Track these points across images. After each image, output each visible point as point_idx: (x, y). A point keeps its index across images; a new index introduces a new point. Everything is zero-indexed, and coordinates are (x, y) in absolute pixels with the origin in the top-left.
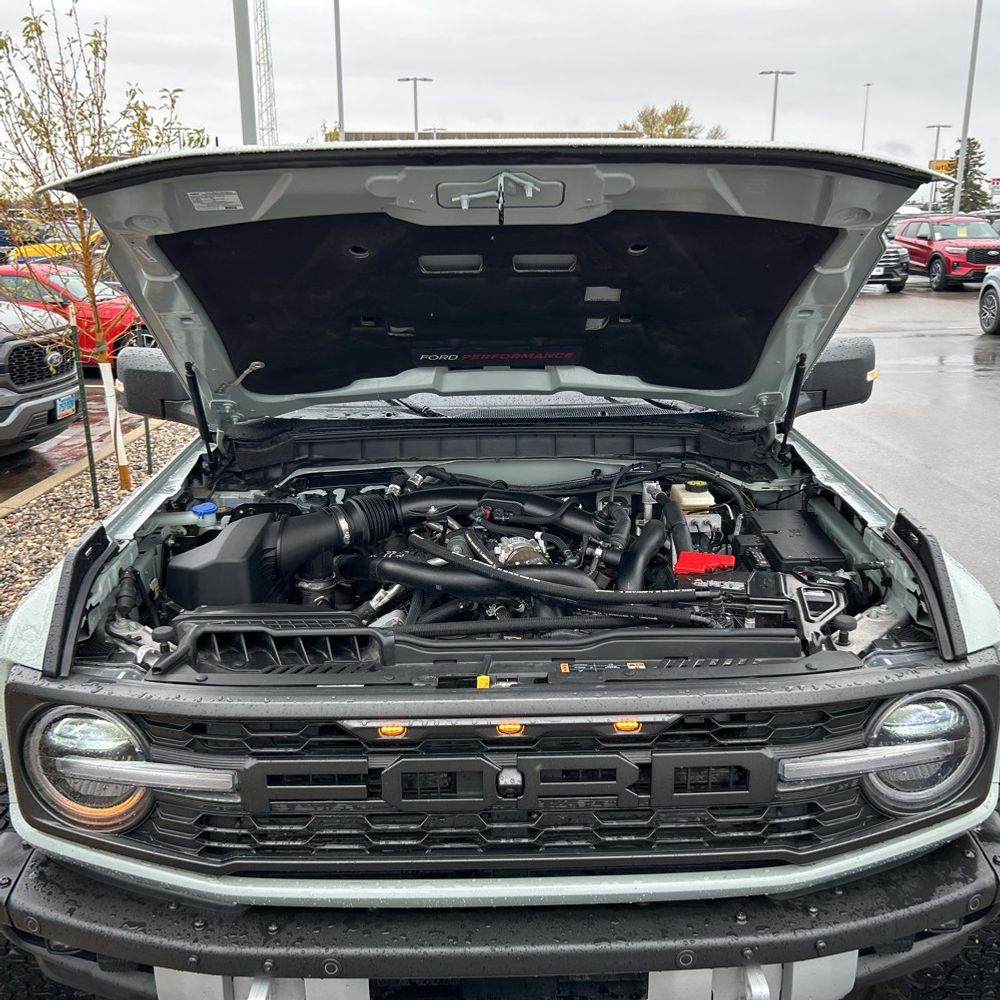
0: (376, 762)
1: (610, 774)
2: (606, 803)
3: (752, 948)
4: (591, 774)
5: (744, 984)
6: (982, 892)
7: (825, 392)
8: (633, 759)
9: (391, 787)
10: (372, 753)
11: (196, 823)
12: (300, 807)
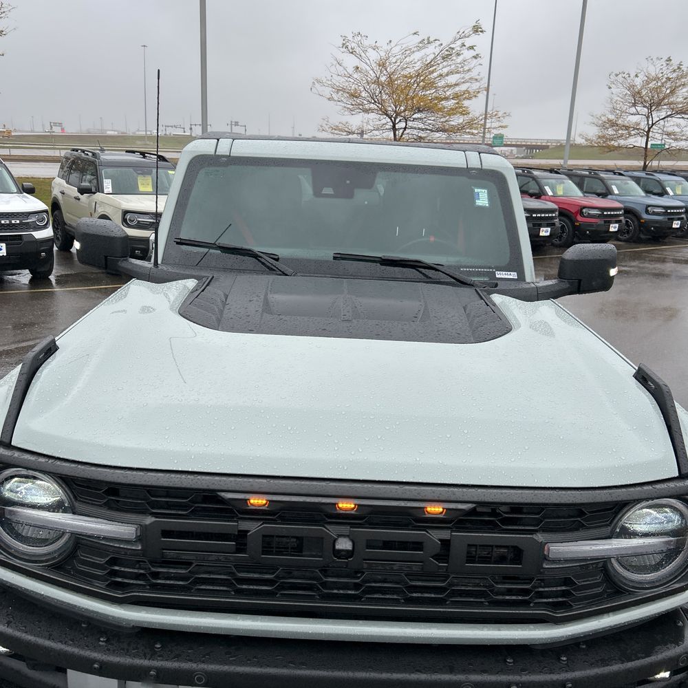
0: (244, 525)
1: (418, 546)
2: (414, 569)
3: (517, 685)
4: (403, 545)
7: (580, 281)
8: (437, 535)
9: (254, 545)
10: (241, 518)
11: (106, 563)
12: (186, 556)
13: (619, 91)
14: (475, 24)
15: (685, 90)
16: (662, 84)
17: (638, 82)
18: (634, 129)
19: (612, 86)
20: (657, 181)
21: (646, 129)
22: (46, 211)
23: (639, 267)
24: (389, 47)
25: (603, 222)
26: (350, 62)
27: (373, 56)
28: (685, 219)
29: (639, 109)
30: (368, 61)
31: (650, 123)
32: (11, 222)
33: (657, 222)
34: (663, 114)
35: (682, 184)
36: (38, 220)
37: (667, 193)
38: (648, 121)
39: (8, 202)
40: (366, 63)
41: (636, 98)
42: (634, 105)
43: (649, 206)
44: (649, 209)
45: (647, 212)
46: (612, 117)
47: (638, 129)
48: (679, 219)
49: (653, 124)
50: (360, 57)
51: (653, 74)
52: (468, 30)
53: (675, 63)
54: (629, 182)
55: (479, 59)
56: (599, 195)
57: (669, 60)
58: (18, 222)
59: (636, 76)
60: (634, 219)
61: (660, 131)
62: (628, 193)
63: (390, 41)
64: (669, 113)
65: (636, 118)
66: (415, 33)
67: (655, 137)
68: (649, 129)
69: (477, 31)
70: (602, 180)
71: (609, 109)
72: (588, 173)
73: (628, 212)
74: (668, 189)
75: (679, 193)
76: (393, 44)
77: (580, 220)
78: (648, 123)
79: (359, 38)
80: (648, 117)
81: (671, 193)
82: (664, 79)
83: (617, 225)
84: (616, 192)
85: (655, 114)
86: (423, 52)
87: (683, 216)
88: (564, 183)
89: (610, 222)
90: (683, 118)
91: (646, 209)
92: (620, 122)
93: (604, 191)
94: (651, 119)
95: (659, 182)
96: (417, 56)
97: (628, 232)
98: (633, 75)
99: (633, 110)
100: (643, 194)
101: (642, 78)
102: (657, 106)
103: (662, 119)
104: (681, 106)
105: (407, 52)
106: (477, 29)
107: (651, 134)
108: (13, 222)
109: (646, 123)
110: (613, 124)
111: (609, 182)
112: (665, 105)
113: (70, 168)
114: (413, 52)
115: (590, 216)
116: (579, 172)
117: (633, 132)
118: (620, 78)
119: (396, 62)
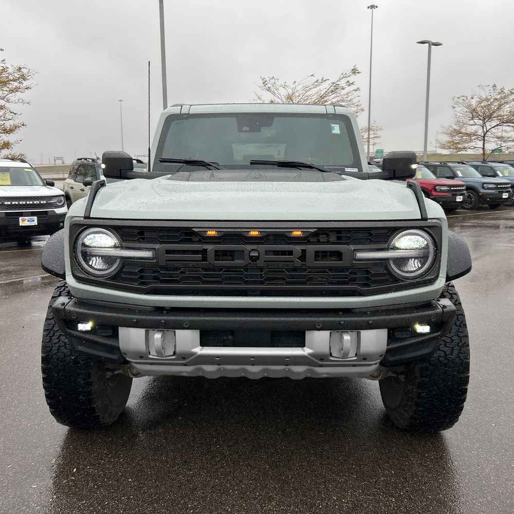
0: (205, 247)
1: (290, 253)
2: (290, 266)
3: (344, 321)
4: (283, 253)
5: (341, 338)
6: (437, 314)
7: (394, 171)
9: (211, 256)
10: (204, 242)
11: (138, 271)
12: (177, 264)
13: (461, 110)
14: (353, 68)
15: (508, 106)
16: (491, 103)
17: (474, 103)
18: (474, 135)
19: (456, 106)
20: (490, 167)
21: (483, 135)
22: (63, 195)
23: (478, 223)
24: (294, 86)
25: (451, 195)
26: (267, 97)
27: (283, 92)
28: (511, 191)
29: (476, 121)
30: (280, 96)
31: (485, 130)
32: (40, 202)
33: (491, 194)
34: (494, 124)
35: (508, 169)
36: (58, 202)
37: (498, 176)
38: (483, 129)
39: (38, 190)
40: (278, 98)
41: (474, 113)
42: (472, 119)
43: (485, 183)
44: (485, 185)
45: (483, 188)
46: (457, 128)
47: (476, 135)
48: (506, 192)
49: (487, 131)
50: (274, 93)
51: (485, 97)
52: (349, 72)
53: (499, 88)
54: (469, 168)
55: (358, 91)
56: (448, 178)
57: (495, 86)
58: (45, 202)
59: (472, 98)
60: (474, 192)
61: (492, 136)
62: (470, 175)
63: (295, 82)
64: (498, 123)
65: (475, 127)
66: (312, 75)
67: (489, 140)
68: (485, 134)
69: (354, 73)
70: (449, 167)
71: (455, 122)
72: (439, 163)
73: (470, 188)
74: (498, 172)
75: (505, 174)
76: (296, 84)
77: (435, 194)
78: (483, 130)
79: (273, 81)
80: (483, 127)
81: (501, 175)
82: (492, 100)
83: (462, 197)
84: (460, 175)
85: (488, 124)
86: (318, 88)
87: (510, 189)
88: (421, 170)
89: (456, 195)
90: (508, 126)
91: (483, 185)
92: (463, 130)
93: (452, 175)
94: (485, 128)
95: (491, 168)
96: (314, 91)
97: (471, 204)
98: (469, 97)
99: (472, 122)
100: (480, 176)
101: (476, 99)
102: (490, 119)
103: (494, 127)
104: (506, 117)
105: (307, 89)
106: (355, 71)
107: (486, 138)
108: (42, 202)
109: (482, 130)
110: (459, 132)
111: (455, 169)
112: (494, 117)
113: (76, 173)
114: (311, 89)
115: (442, 191)
116: (433, 163)
117: (473, 138)
118: (460, 101)
119: (299, 96)
